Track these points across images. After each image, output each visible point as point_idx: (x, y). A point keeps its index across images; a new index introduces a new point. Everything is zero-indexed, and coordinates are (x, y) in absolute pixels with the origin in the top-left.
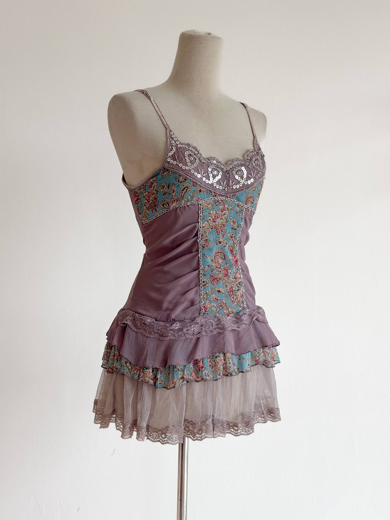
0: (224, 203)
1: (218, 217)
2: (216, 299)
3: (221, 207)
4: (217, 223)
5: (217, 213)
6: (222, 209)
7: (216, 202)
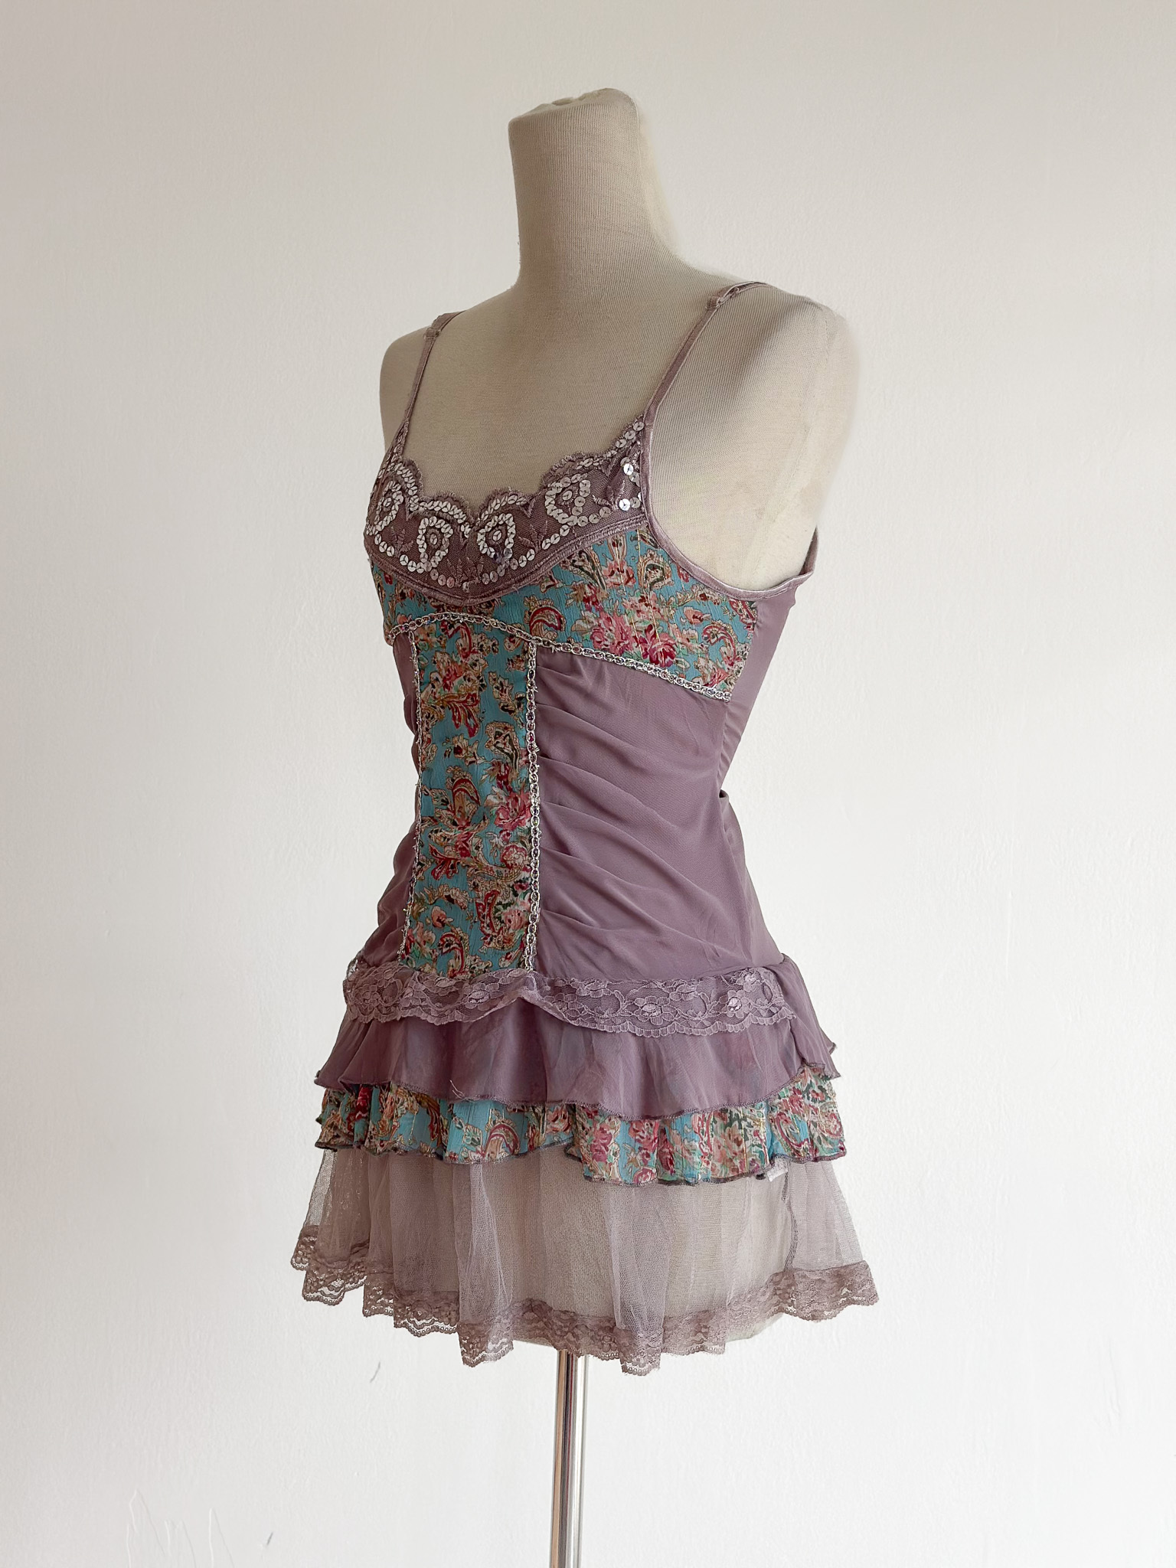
0: (467, 629)
1: (455, 674)
2: (439, 920)
3: (460, 641)
4: (453, 691)
5: (453, 662)
6: (464, 649)
7: (446, 626)
